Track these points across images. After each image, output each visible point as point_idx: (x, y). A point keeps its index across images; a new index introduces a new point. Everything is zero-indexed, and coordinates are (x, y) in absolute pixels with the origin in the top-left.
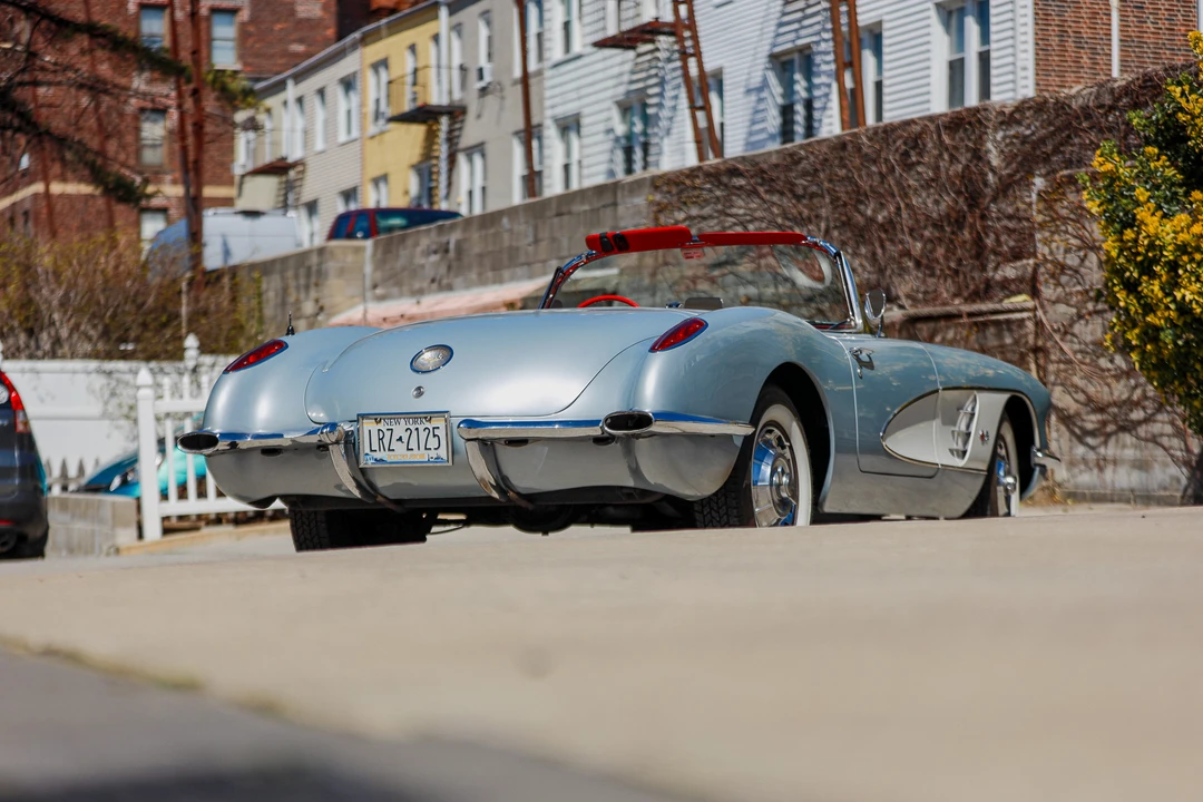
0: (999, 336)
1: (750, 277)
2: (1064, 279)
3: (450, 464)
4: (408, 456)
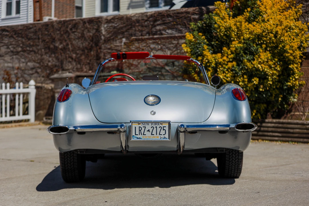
3: (170, 140)
4: (152, 137)
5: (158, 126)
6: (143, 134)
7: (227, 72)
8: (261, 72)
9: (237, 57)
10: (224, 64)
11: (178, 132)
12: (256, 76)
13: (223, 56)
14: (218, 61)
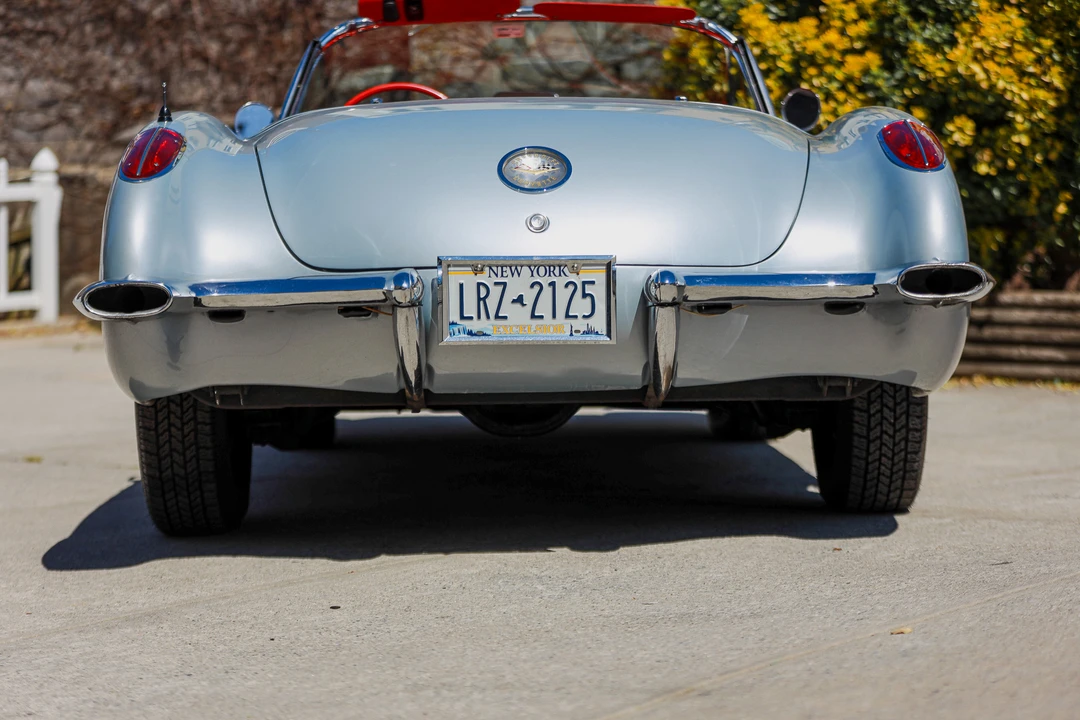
3: (613, 342)
4: (533, 327)
5: (560, 282)
6: (497, 317)
7: (841, 96)
8: (984, 94)
9: (882, 30)
10: (829, 61)
11: (647, 306)
12: (960, 110)
13: (823, 27)
14: (804, 48)
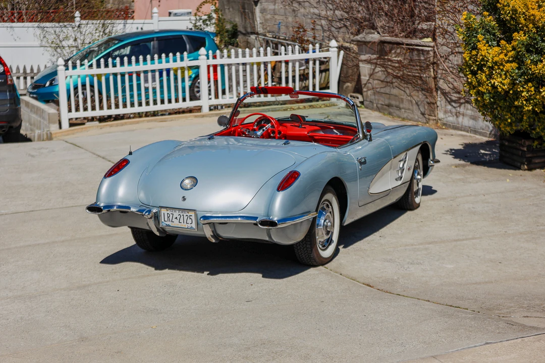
0: (419, 55)
1: (315, 6)
2: (446, 36)
3: (196, 230)
4: (179, 225)
5: (185, 215)
6: (172, 221)
7: (504, 77)
9: (517, 55)
10: (501, 64)
